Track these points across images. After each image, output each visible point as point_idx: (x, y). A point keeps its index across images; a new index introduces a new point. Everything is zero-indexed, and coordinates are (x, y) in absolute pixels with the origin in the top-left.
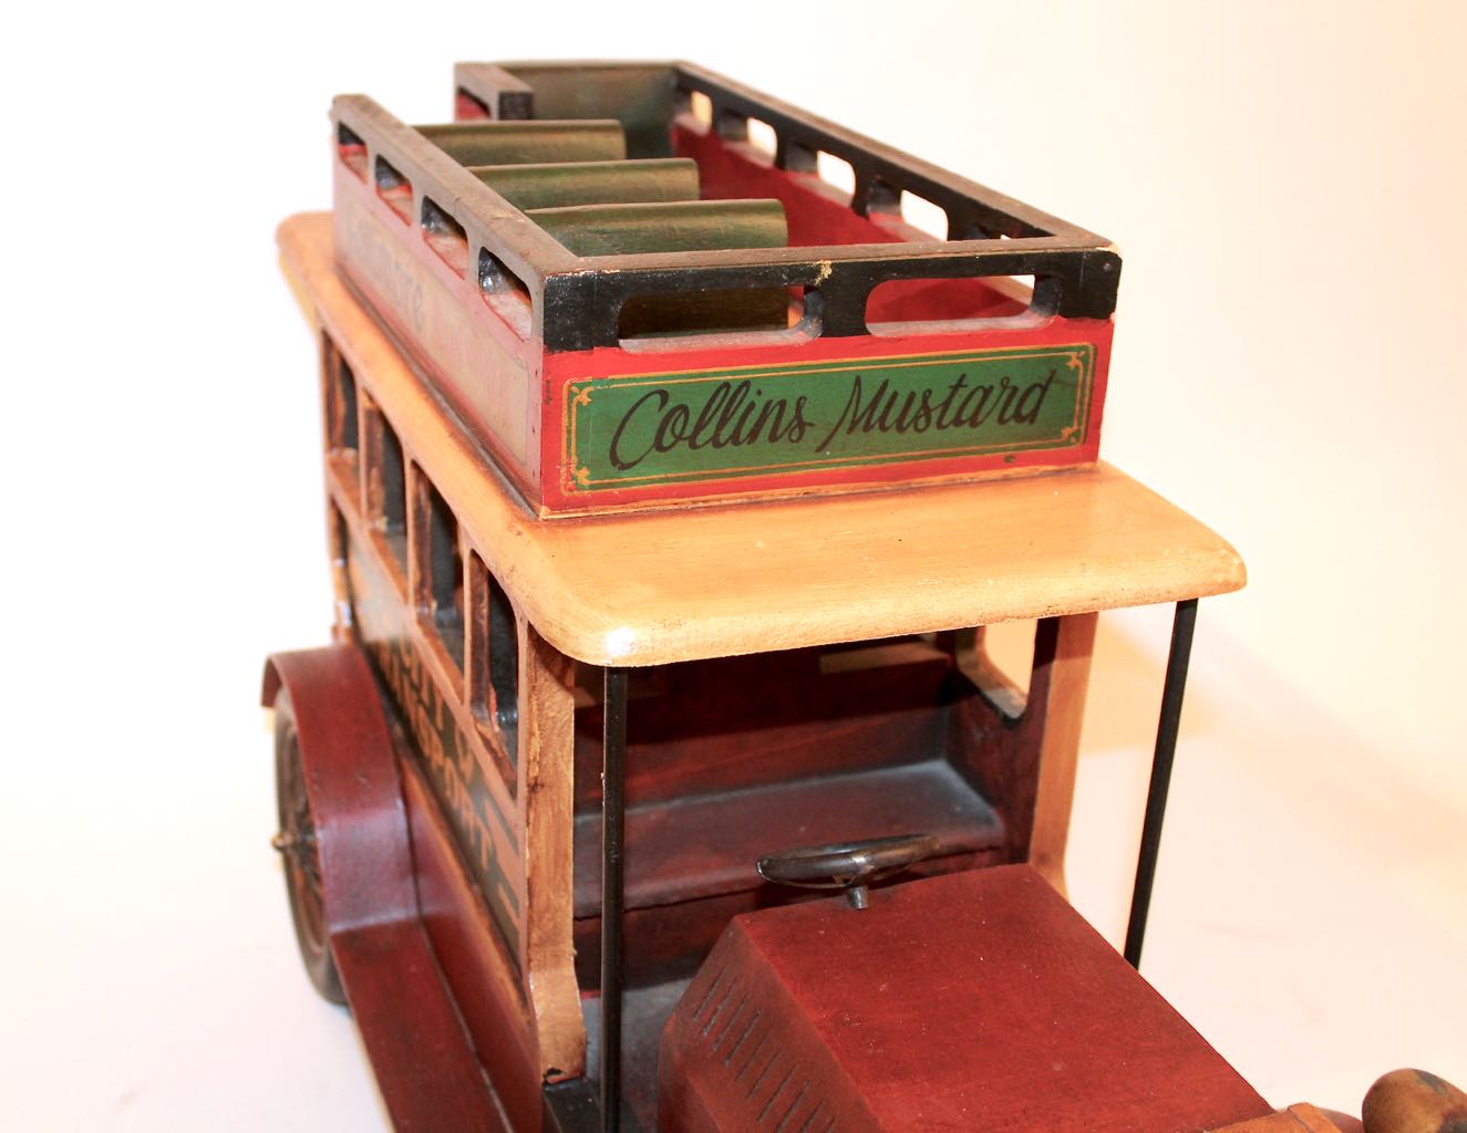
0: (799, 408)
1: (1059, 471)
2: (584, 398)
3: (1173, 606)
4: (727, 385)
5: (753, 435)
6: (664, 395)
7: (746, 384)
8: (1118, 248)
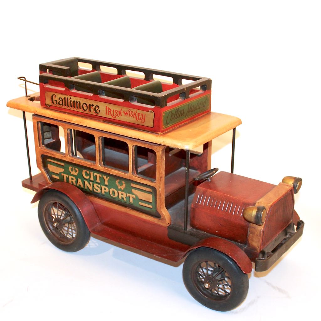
0: (184, 111)
1: (207, 114)
2: (164, 114)
3: (232, 130)
4: (177, 109)
5: (180, 116)
6: (171, 112)
7: (179, 108)
8: (211, 78)
